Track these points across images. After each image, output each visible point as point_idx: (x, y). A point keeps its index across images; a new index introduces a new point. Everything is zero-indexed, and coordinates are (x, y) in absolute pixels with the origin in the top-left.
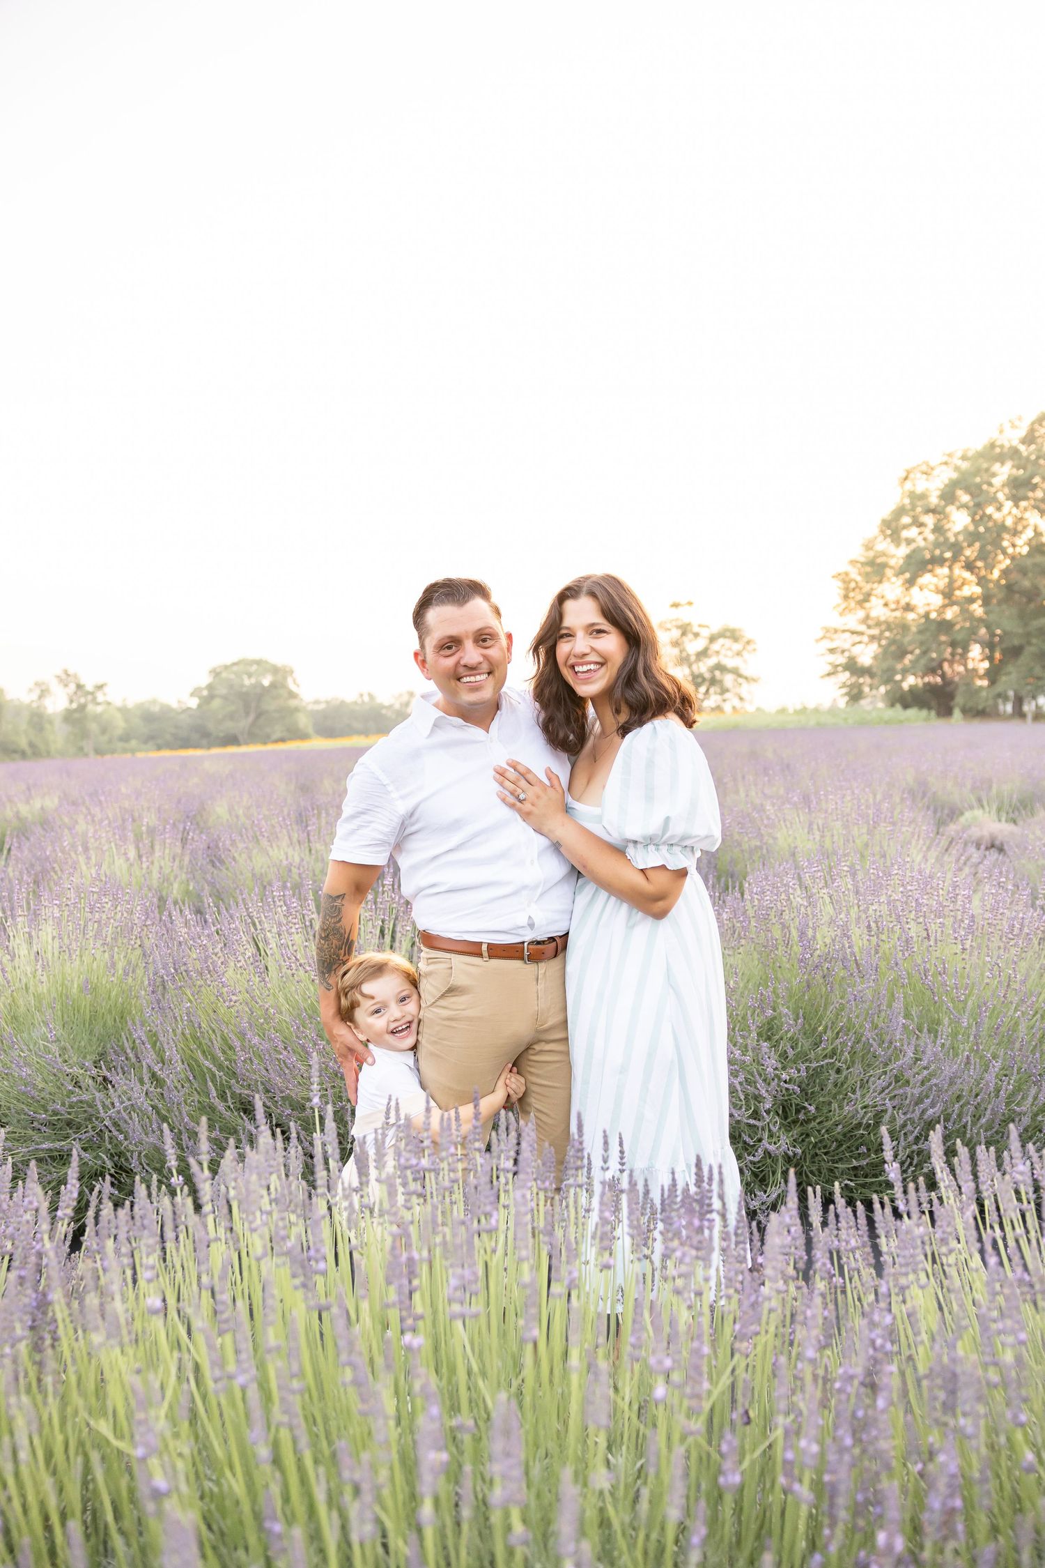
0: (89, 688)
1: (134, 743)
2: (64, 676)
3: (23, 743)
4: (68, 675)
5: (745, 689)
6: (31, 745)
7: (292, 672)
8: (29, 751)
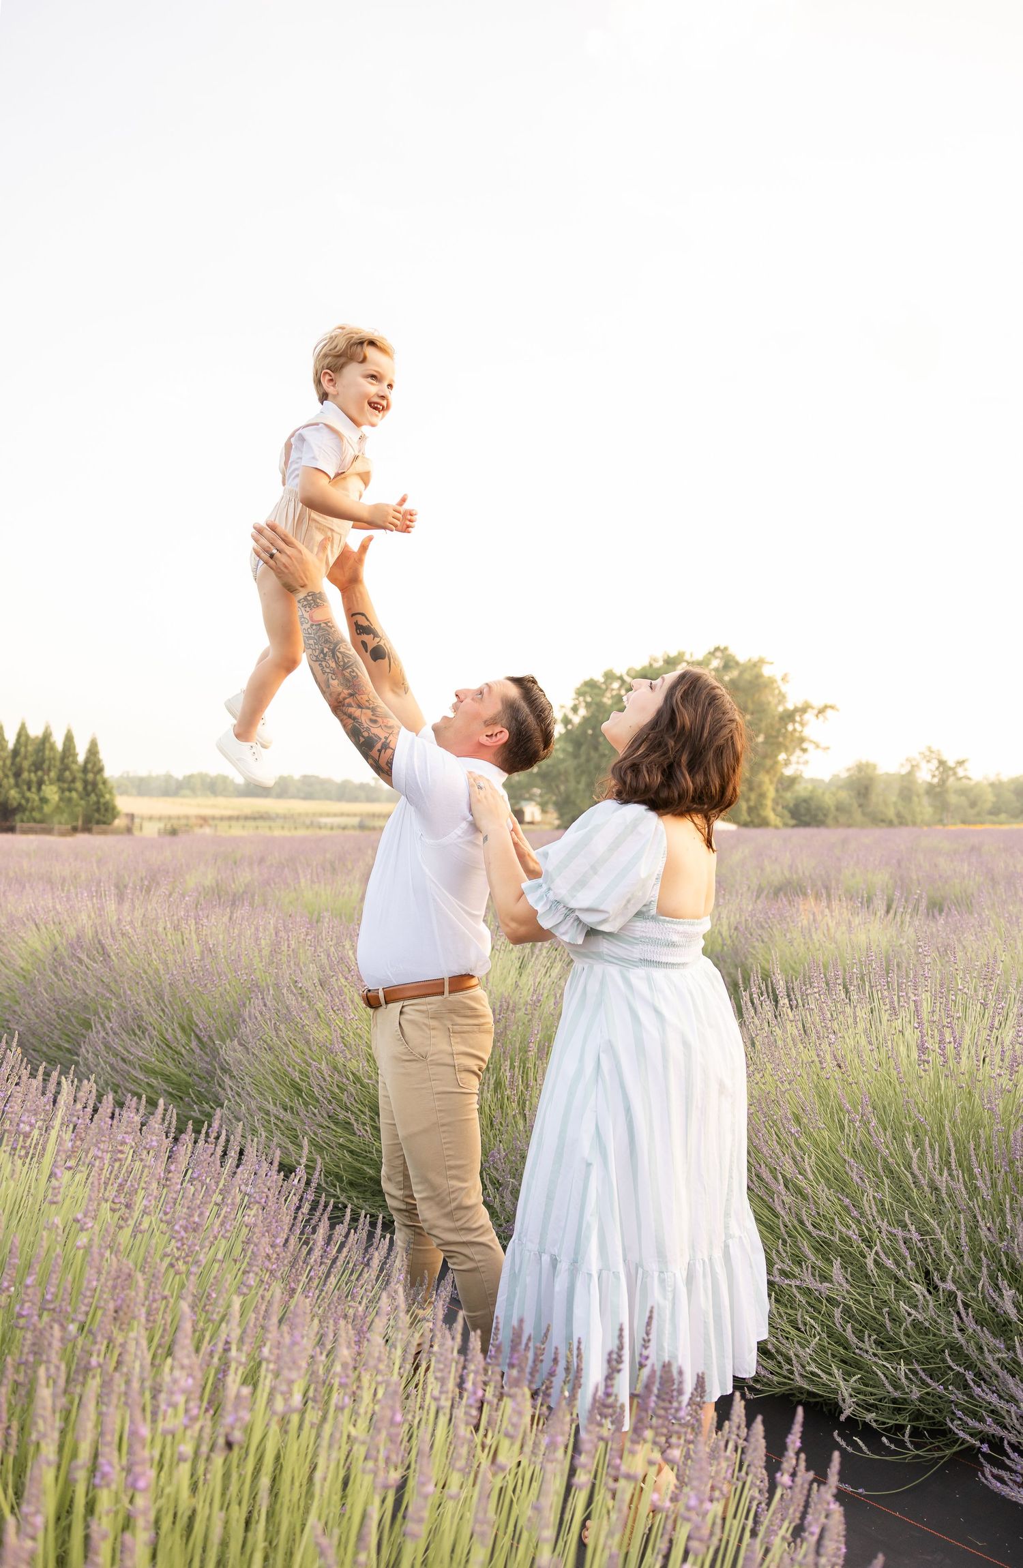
0: (951, 764)
1: (1003, 816)
2: (928, 753)
3: (891, 813)
4: (931, 752)
6: (899, 815)
8: (896, 821)
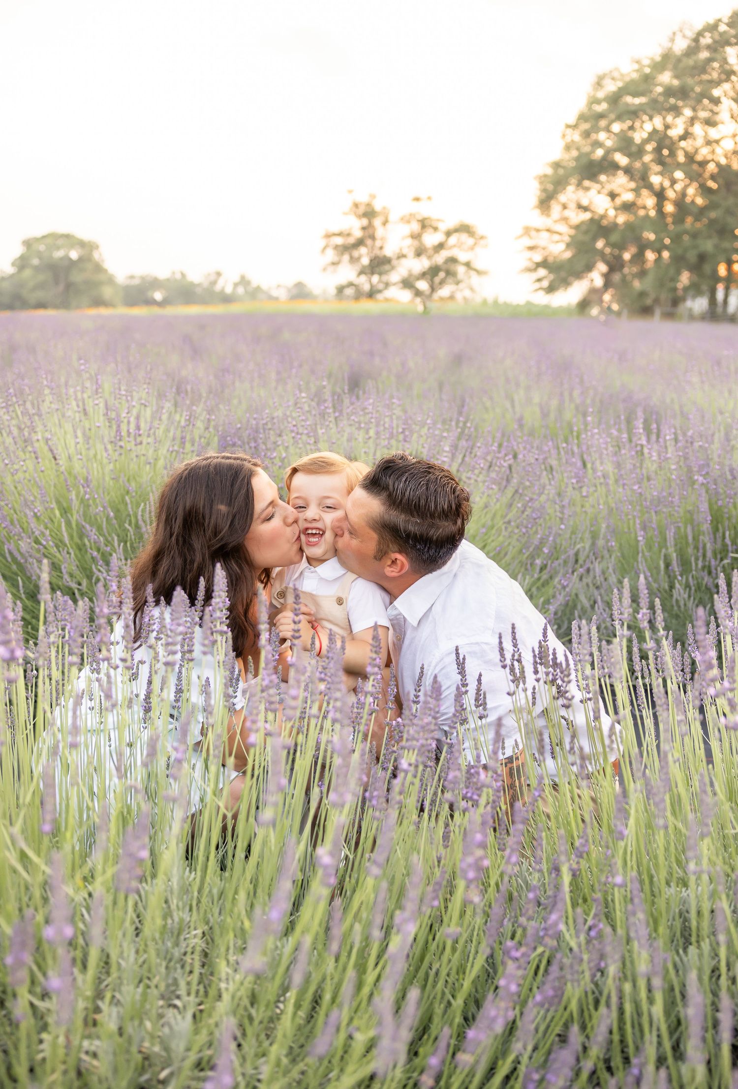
5: (475, 279)
7: (97, 247)
